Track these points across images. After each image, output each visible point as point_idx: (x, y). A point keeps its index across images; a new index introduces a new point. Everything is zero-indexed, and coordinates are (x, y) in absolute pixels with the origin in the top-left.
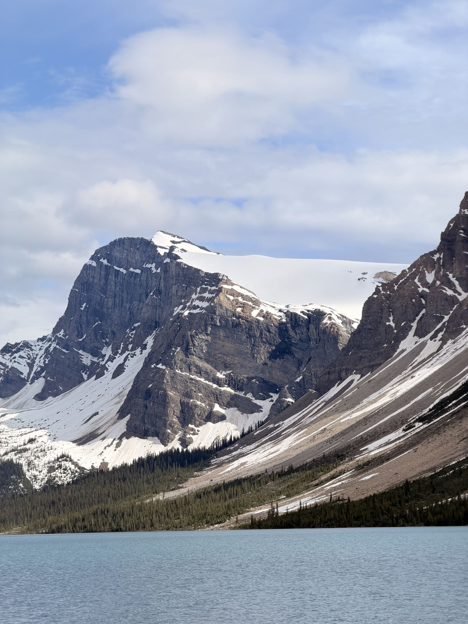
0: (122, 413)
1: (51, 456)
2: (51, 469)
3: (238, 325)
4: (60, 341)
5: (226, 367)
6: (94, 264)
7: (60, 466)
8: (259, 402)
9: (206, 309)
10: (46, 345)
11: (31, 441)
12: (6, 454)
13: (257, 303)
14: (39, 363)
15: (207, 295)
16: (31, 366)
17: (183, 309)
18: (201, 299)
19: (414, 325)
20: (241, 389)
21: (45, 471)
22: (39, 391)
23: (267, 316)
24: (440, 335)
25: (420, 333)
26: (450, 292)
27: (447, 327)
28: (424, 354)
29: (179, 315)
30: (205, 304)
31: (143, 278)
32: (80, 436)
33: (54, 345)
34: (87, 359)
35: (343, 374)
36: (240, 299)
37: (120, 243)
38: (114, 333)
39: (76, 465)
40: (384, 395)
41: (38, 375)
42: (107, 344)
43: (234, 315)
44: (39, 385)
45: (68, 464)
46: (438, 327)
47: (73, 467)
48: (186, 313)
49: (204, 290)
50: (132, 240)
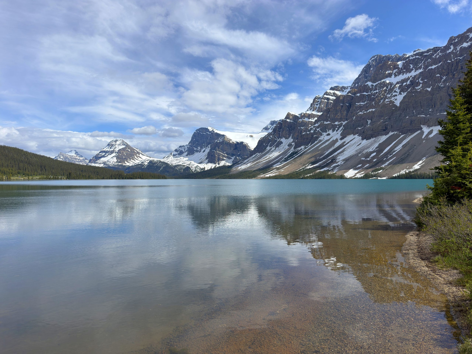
0: (207, 159)
1: (195, 166)
2: (195, 168)
3: (228, 144)
4: (190, 146)
5: (226, 151)
6: (196, 132)
7: (197, 168)
8: (231, 157)
9: (222, 141)
10: (187, 146)
11: (191, 163)
12: (187, 165)
13: (231, 140)
14: (186, 149)
15: (222, 138)
16: (185, 150)
17: (217, 141)
18: (221, 139)
19: (269, 145)
20: (228, 155)
21: (194, 168)
22: (186, 154)
23: (233, 142)
24: (275, 147)
25: (270, 146)
26: (276, 139)
27: (276, 145)
28: (272, 150)
29: (217, 142)
30: (222, 140)
31: (206, 135)
32: (199, 162)
33: (189, 146)
34: (195, 149)
35: (255, 153)
36: (228, 139)
37: (201, 128)
38: (200, 144)
39: (200, 167)
40: (267, 157)
41: (186, 151)
42: (199, 146)
43: (227, 142)
44: (186, 153)
45: (198, 167)
46: (274, 145)
47: (199, 168)
48: (218, 141)
49: (221, 138)
50: (203, 128)
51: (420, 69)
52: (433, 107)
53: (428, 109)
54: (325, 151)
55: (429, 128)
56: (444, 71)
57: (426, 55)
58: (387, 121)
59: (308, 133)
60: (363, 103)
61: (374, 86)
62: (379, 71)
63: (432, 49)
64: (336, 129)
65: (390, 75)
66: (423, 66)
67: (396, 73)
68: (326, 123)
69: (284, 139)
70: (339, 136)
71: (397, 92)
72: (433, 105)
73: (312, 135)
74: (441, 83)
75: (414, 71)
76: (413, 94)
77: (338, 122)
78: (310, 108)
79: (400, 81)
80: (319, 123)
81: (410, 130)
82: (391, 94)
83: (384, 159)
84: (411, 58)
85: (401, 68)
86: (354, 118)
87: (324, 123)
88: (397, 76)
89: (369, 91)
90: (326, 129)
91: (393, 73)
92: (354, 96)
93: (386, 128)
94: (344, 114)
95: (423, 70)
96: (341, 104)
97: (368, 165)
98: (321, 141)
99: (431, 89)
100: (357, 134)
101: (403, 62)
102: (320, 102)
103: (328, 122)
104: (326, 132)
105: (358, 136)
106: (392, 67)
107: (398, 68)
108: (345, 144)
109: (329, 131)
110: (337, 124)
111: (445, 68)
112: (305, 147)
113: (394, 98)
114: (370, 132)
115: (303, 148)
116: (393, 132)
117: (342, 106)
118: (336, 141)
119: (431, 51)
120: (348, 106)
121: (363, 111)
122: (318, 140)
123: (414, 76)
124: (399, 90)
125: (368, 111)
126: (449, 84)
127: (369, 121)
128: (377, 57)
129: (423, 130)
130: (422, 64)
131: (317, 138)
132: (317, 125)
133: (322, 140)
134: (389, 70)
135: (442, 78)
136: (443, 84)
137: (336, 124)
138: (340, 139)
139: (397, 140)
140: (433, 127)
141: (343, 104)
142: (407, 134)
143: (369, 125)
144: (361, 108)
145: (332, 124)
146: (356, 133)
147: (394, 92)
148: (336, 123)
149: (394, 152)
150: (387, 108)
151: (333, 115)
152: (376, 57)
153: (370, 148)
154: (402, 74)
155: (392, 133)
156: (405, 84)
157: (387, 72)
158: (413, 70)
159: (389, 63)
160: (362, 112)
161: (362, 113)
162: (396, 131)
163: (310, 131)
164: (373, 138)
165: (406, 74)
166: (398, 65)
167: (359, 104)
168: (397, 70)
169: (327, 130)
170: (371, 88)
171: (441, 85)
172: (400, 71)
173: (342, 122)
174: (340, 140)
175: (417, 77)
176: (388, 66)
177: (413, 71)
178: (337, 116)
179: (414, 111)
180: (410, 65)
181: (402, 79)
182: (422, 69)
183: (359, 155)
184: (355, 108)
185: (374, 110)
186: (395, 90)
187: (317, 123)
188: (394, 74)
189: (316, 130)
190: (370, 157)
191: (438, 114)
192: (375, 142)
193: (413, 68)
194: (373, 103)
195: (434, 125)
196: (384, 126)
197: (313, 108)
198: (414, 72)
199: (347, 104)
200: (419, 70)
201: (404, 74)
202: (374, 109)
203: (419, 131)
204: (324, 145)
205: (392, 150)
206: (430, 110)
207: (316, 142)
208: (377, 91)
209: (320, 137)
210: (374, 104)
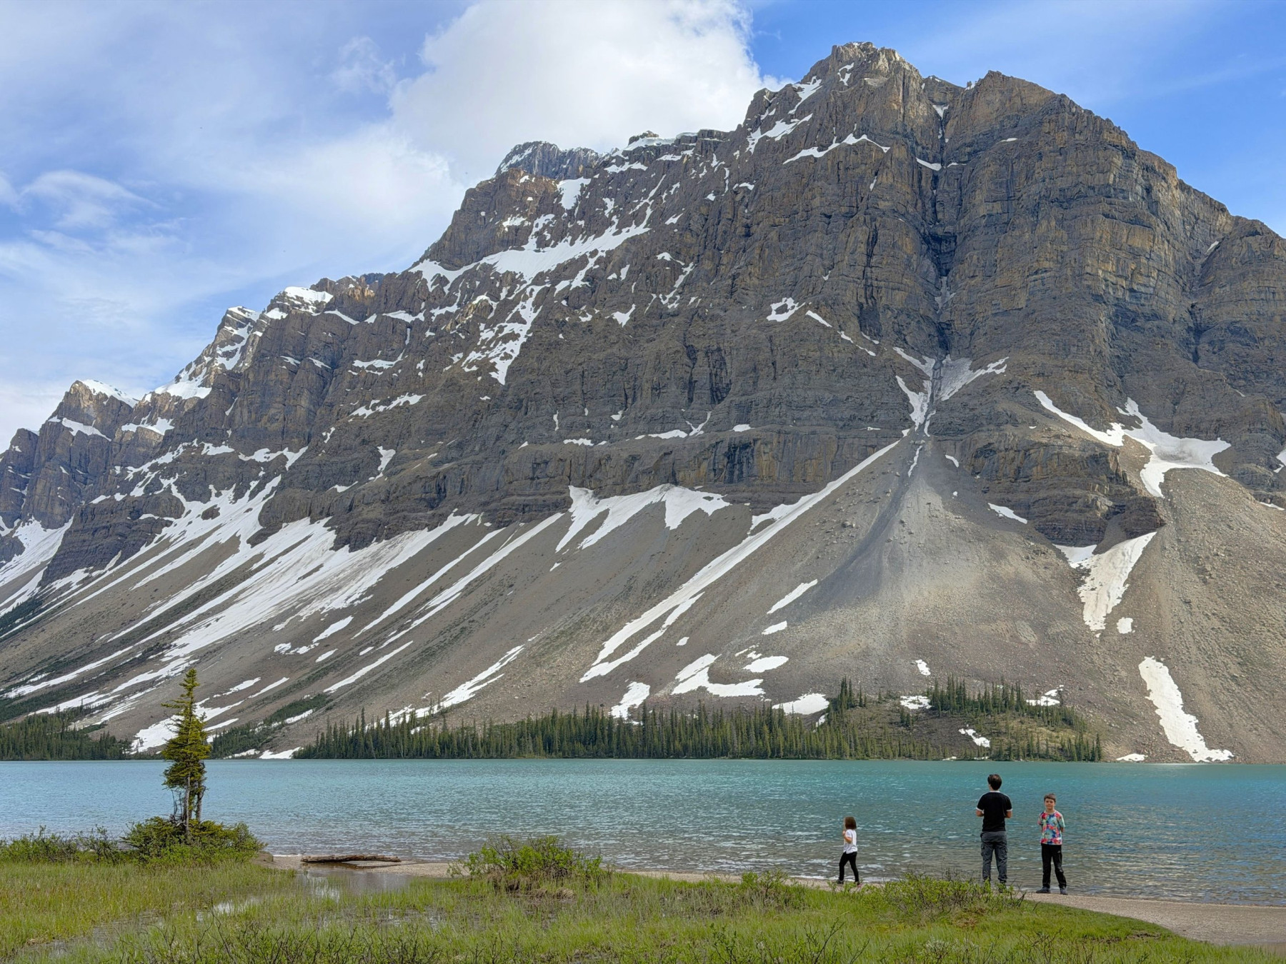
51: (638, 225)
52: (630, 401)
53: (608, 409)
54: (153, 599)
55: (597, 503)
56: (689, 239)
57: (669, 164)
58: (450, 457)
59: (119, 497)
60: (385, 364)
61: (449, 286)
62: (478, 212)
63: (695, 139)
64: (254, 484)
65: (516, 240)
66: (649, 212)
67: (546, 233)
68: (211, 450)
69: (36, 525)
70: (250, 525)
71: (524, 322)
72: (629, 393)
73: (136, 509)
74: (671, 295)
75: (613, 229)
76: (561, 336)
77: (267, 450)
78: (188, 368)
79: (553, 269)
80: (182, 450)
81: (527, 509)
82: (496, 329)
83: (362, 653)
84: (612, 169)
85: (571, 212)
86: (329, 435)
87: (203, 453)
88: (547, 245)
89: (423, 305)
90: (206, 481)
91: (535, 230)
92: (354, 322)
93: (439, 491)
94: (301, 412)
95: (647, 229)
96: (291, 360)
97: (284, 680)
98: (166, 543)
99: (631, 315)
100: (328, 515)
101: (582, 185)
102: (243, 343)
103: (225, 449)
104: (204, 497)
105: (325, 526)
106: (530, 199)
107: (557, 210)
108: (255, 566)
109: (218, 495)
110: (263, 460)
111: (694, 227)
112: (87, 574)
113: (504, 346)
114: (375, 512)
115: (77, 584)
116: (462, 515)
117: (293, 371)
118: (232, 545)
119: (689, 148)
120: (321, 374)
121: (373, 402)
122: (158, 536)
123: (609, 253)
124: (535, 312)
125: (394, 403)
126: (695, 301)
127: (386, 455)
128: (534, 151)
129: (570, 510)
130: (647, 201)
131: (157, 526)
132: (167, 458)
133: (171, 540)
134: (518, 212)
135: (677, 271)
136: (678, 297)
137: (258, 460)
138: (248, 542)
139: (462, 557)
140: (616, 497)
141: (300, 360)
142: (511, 526)
143: (381, 475)
144: (371, 386)
145: (242, 457)
146: (321, 513)
147: (511, 321)
148: (261, 456)
149: (421, 615)
150: (463, 397)
151: (250, 412)
152: (528, 152)
153: (340, 592)
154: (570, 238)
155: (460, 519)
156: (561, 286)
157: (506, 224)
158: (611, 224)
159: (522, 180)
160: (367, 408)
161: (370, 412)
162: (473, 513)
163: (128, 487)
164: (378, 541)
165: (583, 243)
166: (559, 196)
167: (366, 365)
168: (551, 216)
169: (211, 487)
170: (431, 290)
171: (672, 300)
172: (565, 225)
173: (286, 452)
174: (249, 545)
175: (616, 259)
176: (513, 194)
177: (609, 229)
178: (265, 419)
179: (555, 417)
180: (607, 200)
181: (561, 262)
182: (645, 223)
183: (278, 627)
184: (345, 383)
185: (414, 399)
186: (518, 312)
187: (172, 451)
188: (537, 234)
189: (156, 484)
190: (315, 640)
191: (640, 437)
192: (376, 558)
193: (611, 215)
194: (421, 365)
195: (618, 488)
196: (433, 484)
197: (205, 370)
198: (614, 234)
199: (318, 364)
200: (634, 226)
201: (578, 242)
202: (418, 394)
203: (559, 515)
204: (167, 568)
205: (419, 606)
206: (616, 417)
207: (144, 550)
208: (454, 309)
209: (168, 524)
210: (423, 371)
